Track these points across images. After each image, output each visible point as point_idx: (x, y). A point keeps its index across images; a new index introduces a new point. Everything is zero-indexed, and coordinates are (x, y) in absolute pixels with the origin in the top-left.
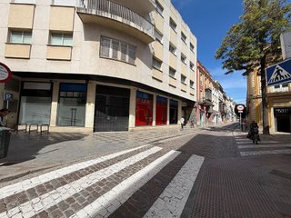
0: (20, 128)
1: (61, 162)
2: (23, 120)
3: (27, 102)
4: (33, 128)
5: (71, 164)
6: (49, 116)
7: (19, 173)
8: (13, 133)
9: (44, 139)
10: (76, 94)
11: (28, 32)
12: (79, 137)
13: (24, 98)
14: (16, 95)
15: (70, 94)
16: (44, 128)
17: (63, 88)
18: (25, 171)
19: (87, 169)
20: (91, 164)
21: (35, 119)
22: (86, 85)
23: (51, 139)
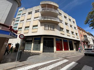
0: (24, 51)
1: (33, 62)
2: (25, 49)
3: (27, 43)
4: (27, 51)
5: (36, 63)
6: (31, 47)
7: (22, 65)
8: (23, 52)
9: (29, 54)
10: (38, 41)
11: (29, 27)
12: (38, 54)
13: (26, 43)
14: (25, 42)
15: (36, 41)
16: (30, 51)
17: (35, 39)
18: (24, 64)
19: (40, 66)
20: (42, 64)
21: (28, 48)
22: (41, 38)
23: (31, 54)
